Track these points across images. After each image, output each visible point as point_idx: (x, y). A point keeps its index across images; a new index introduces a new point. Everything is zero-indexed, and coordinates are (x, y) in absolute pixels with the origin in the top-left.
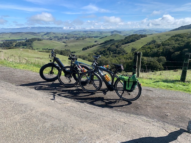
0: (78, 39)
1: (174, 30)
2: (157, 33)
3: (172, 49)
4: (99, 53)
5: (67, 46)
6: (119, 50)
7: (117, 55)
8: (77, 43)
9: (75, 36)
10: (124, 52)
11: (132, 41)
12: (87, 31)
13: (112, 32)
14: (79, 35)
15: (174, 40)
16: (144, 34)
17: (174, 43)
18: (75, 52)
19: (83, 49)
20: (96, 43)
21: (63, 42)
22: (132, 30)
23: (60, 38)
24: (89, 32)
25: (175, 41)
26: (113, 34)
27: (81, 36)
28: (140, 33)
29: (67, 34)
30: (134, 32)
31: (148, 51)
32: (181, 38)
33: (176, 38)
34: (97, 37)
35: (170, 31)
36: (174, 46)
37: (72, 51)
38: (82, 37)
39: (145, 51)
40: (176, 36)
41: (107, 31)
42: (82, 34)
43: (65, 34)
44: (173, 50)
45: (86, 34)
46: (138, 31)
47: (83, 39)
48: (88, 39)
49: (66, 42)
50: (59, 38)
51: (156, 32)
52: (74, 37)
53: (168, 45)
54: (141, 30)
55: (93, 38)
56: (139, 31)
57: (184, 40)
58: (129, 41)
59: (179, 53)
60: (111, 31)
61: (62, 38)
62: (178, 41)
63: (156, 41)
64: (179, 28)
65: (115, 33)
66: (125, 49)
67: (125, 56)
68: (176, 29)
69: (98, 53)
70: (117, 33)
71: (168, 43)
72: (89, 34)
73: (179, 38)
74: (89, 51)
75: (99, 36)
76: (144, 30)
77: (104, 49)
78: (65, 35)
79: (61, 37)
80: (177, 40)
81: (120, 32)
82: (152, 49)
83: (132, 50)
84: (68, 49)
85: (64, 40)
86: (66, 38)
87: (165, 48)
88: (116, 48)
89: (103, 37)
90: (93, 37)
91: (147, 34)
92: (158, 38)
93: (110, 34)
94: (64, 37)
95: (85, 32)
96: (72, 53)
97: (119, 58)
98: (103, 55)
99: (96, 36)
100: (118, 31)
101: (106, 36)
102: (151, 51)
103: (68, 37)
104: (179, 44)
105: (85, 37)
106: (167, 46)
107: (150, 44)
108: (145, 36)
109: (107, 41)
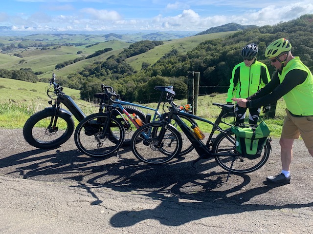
0: (44, 48)
1: (201, 34)
2: (177, 38)
3: (204, 62)
4: (88, 73)
5: (24, 62)
6: (122, 67)
7: (120, 75)
8: (44, 56)
9: (38, 43)
10: (130, 69)
11: (142, 51)
12: (61, 34)
13: (107, 36)
14: (47, 41)
15: (204, 49)
16: (158, 39)
17: (205, 53)
18: (41, 73)
19: (57, 67)
20: (79, 56)
21: (15, 55)
22: (140, 33)
23: (8, 47)
24: (65, 35)
25: (206, 50)
26: (109, 39)
27: (50, 43)
28: (152, 38)
29: (22, 39)
30: (143, 37)
31: (169, 68)
32: (214, 47)
33: (207, 45)
34: (81, 45)
35: (196, 35)
36: (206, 58)
37: (35, 70)
38: (52, 45)
39: (164, 68)
40: (206, 43)
41: (98, 34)
42: (51, 39)
43: (17, 39)
44: (204, 64)
45: (60, 39)
46: (148, 35)
47: (54, 48)
48: (64, 49)
49: (21, 54)
50: (6, 46)
51: (176, 36)
52: (36, 44)
53: (198, 58)
54: (153, 34)
55: (74, 46)
56: (151, 34)
57: (218, 49)
58: (138, 52)
59: (213, 68)
60: (104, 34)
61: (13, 46)
62: (211, 51)
63: (178, 50)
64: (208, 31)
65: (112, 38)
66: (132, 65)
67: (134, 77)
68: (204, 33)
69: (85, 72)
70: (115, 38)
71: (197, 53)
72: (65, 40)
73: (211, 46)
74: (69, 69)
75: (83, 42)
76: (158, 34)
77: (97, 66)
78: (18, 42)
79: (9, 45)
80: (208, 49)
81: (120, 37)
82: (175, 64)
83: (143, 66)
84: (28, 68)
85: (18, 51)
86: (20, 46)
87: (193, 62)
88: (116, 63)
89: (93, 45)
90: (74, 44)
91: (163, 39)
92: (179, 46)
93: (103, 40)
94: (16, 45)
95: (58, 35)
96: (36, 74)
97: (124, 81)
98: (96, 76)
99: (78, 42)
100: (117, 35)
101: (97, 44)
102: (173, 67)
103: (24, 44)
104: (212, 55)
105: (59, 45)
106: (195, 59)
107: (169, 55)
108: (160, 43)
109: (99, 51)
